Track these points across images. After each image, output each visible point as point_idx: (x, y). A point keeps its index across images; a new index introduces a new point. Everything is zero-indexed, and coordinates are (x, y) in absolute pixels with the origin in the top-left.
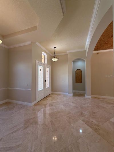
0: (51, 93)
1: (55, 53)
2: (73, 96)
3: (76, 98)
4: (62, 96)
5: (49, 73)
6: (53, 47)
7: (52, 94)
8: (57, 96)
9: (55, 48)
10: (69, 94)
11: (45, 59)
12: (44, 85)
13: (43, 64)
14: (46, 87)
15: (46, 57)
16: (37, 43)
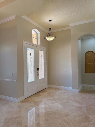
0: (48, 86)
1: (50, 28)
2: (79, 93)
3: (84, 95)
4: (63, 91)
5: (44, 58)
6: (47, 21)
7: (49, 88)
8: (55, 91)
9: (50, 21)
10: (72, 89)
11: (37, 39)
12: (37, 75)
13: (34, 45)
14: (40, 78)
15: (39, 36)
16: (24, 17)
